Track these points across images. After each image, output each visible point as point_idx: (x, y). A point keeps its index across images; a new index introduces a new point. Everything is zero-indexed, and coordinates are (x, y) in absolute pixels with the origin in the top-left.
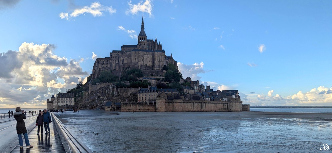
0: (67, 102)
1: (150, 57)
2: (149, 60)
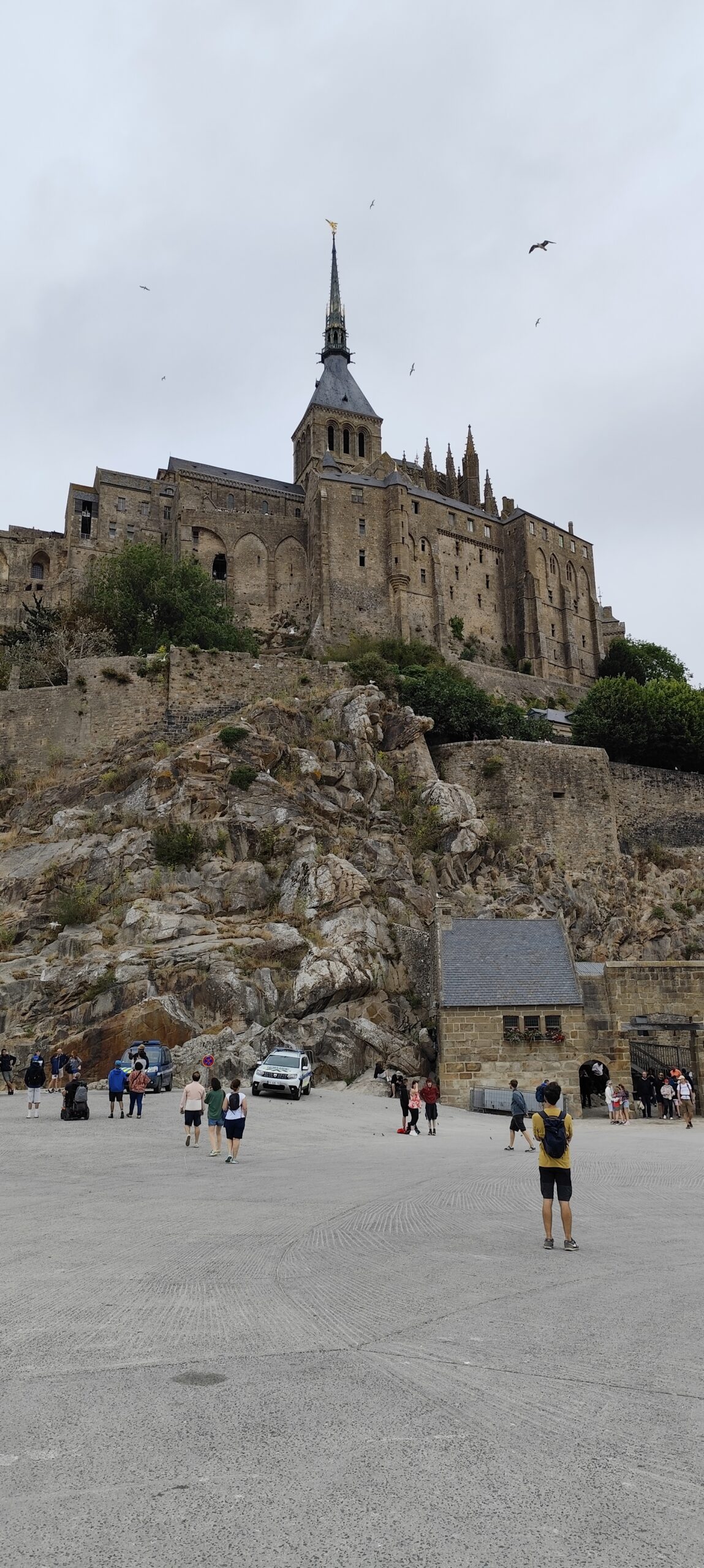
1: (481, 562)
2: (476, 586)
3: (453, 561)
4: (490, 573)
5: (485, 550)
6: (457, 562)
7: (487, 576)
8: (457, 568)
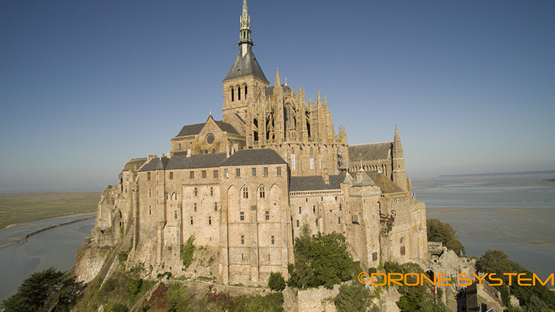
1: (212, 195)
2: (207, 212)
3: (193, 200)
4: (218, 200)
5: (214, 187)
6: (196, 200)
7: (216, 203)
8: (195, 204)
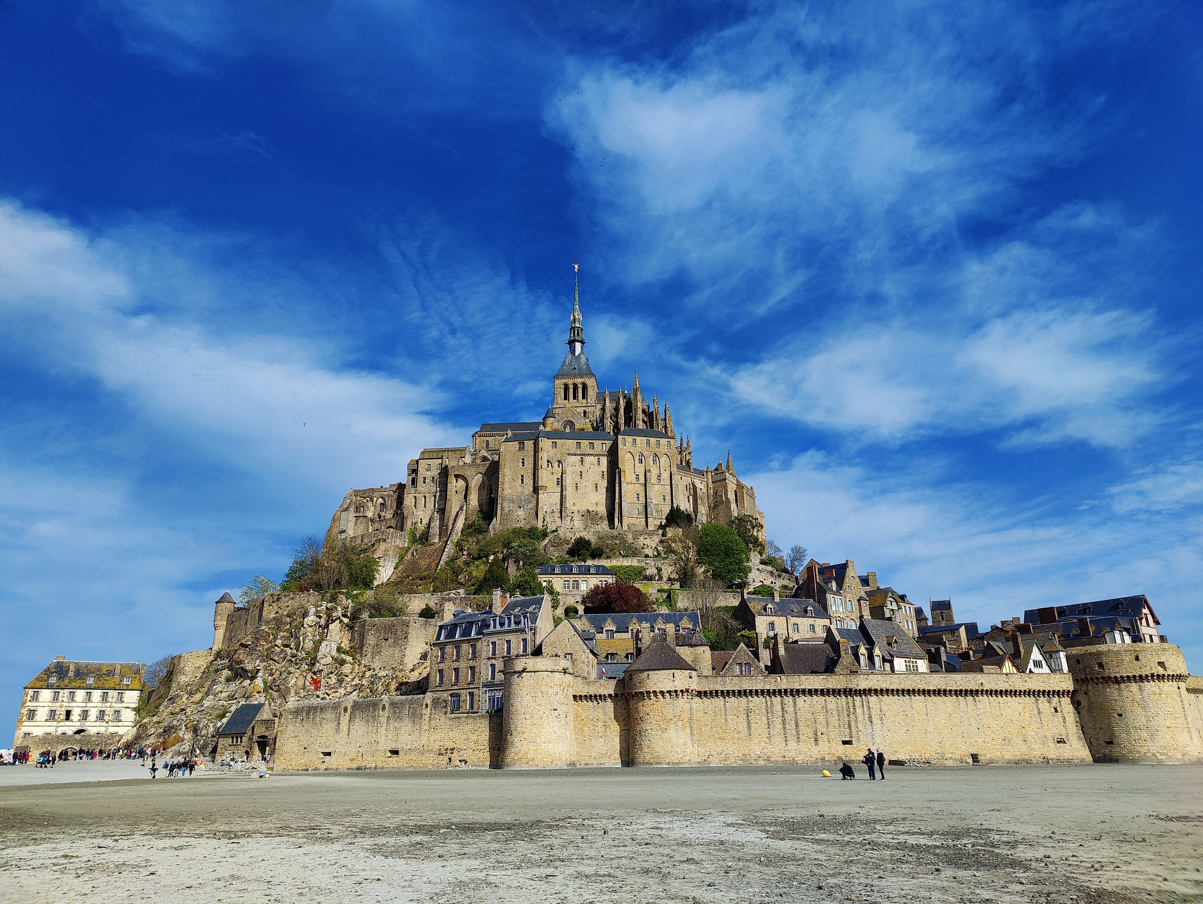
0: (85, 715)
1: (598, 465)
2: (594, 479)
4: (605, 470)
5: (601, 458)
6: (581, 469)
7: (603, 472)
8: (580, 472)
